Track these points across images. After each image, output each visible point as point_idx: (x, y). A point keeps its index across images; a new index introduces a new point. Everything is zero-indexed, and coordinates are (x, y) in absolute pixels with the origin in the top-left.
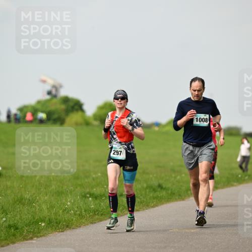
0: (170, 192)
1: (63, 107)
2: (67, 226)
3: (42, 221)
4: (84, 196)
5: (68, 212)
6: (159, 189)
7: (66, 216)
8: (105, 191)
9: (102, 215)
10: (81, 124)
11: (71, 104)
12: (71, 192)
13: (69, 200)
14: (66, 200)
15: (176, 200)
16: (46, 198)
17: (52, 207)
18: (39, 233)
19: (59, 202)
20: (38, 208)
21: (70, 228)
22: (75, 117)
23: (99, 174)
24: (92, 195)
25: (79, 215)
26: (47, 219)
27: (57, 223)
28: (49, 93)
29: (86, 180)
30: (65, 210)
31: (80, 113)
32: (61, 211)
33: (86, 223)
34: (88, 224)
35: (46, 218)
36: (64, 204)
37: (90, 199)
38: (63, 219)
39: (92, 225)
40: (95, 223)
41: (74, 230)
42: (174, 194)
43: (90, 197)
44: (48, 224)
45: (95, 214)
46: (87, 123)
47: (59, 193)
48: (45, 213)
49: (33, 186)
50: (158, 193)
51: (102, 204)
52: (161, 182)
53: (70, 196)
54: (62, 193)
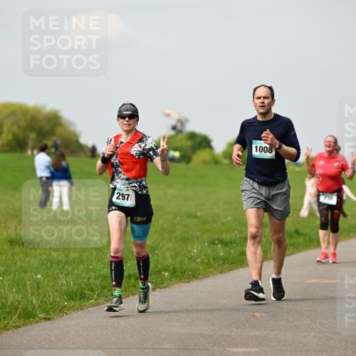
0: (308, 238)
1: (189, 143)
2: (194, 276)
3: (165, 271)
4: (212, 243)
5: (194, 261)
6: (296, 236)
7: (192, 265)
8: (236, 237)
9: (232, 264)
10: (209, 163)
11: (198, 140)
12: (198, 239)
13: (195, 247)
14: (193, 247)
15: (315, 247)
16: (170, 245)
17: (177, 255)
18: (163, 283)
19: (185, 249)
20: (160, 255)
21: (197, 278)
22: (202, 155)
23: (230, 219)
24: (221, 242)
25: (207, 264)
26: (171, 268)
27: (182, 272)
28: (174, 128)
29: (215, 225)
30: (191, 258)
31: (208, 151)
32: (186, 260)
33: (214, 272)
34: (216, 274)
35: (169, 267)
36: (190, 252)
37: (219, 246)
38: (189, 269)
39: (221, 275)
40: (224, 272)
41: (201, 281)
42: (312, 240)
43: (219, 243)
44: (173, 274)
45: (224, 263)
46: (216, 162)
47: (185, 240)
48: (169, 261)
49: (155, 232)
50: (294, 240)
51: (232, 251)
52: (298, 227)
53: (196, 242)
54: (188, 239)
